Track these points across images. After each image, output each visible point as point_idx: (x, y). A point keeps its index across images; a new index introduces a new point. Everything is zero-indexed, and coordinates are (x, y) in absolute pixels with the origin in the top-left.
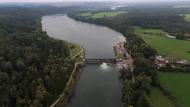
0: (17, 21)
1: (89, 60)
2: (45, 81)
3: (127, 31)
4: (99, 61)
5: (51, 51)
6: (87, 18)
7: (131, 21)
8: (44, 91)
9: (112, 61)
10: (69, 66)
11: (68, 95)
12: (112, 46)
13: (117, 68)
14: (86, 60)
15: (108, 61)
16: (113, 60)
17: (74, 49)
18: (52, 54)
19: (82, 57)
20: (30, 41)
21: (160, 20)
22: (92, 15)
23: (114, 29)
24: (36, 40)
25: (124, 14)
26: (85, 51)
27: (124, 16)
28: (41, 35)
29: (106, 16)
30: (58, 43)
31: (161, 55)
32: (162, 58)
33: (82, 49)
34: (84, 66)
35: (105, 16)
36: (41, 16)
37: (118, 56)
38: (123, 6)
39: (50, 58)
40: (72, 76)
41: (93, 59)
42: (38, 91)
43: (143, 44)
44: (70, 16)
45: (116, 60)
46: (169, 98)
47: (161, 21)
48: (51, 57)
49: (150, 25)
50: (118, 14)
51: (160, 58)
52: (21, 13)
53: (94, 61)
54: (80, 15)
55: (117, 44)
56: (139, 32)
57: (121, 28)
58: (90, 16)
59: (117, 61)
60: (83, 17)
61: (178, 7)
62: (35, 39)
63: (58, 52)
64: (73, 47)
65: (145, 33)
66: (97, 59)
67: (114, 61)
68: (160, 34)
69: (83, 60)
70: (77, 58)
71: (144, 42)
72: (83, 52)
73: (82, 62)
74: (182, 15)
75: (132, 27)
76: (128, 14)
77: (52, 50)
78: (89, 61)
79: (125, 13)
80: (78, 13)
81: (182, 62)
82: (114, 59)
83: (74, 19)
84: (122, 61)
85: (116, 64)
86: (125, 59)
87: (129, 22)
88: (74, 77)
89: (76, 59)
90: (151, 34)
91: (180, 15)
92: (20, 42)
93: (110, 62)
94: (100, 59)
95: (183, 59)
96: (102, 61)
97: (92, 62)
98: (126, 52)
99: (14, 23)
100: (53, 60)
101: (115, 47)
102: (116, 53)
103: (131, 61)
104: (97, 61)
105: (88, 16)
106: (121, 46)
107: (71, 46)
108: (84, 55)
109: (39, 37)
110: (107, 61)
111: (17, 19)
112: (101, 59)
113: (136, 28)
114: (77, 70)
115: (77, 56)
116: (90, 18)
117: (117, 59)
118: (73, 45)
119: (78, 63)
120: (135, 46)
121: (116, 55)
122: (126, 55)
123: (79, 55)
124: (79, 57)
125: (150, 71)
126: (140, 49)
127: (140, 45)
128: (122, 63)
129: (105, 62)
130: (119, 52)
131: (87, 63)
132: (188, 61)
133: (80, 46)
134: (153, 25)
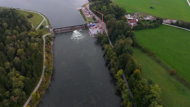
1: (58, 29)
2: (15, 65)
4: (69, 30)
5: (5, 24)
8: (22, 77)
9: (83, 27)
10: (37, 40)
11: (49, 74)
12: (77, 9)
13: (90, 34)
14: (54, 30)
15: (79, 28)
16: (84, 26)
17: (33, 18)
18: (8, 28)
19: (47, 27)
26: (48, 20)
30: (10, 13)
31: (129, 13)
32: (131, 17)
33: (44, 17)
34: (54, 37)
37: (88, 20)
39: (8, 35)
41: (62, 28)
42: (14, 79)
43: (110, 4)
46: (149, 54)
48: (10, 33)
51: (129, 17)
53: (64, 30)
55: (82, 7)
59: (88, 26)
63: (15, 26)
64: (31, 16)
66: (66, 28)
67: (85, 27)
69: (51, 30)
71: (111, 2)
72: (46, 20)
73: (49, 33)
78: (57, 31)
81: (148, 18)
82: (85, 25)
84: (93, 26)
85: (89, 29)
86: (95, 23)
88: (48, 52)
89: (42, 30)
93: (82, 28)
94: (70, 27)
95: (148, 15)
96: (72, 29)
97: (62, 31)
98: (94, 15)
100: (14, 36)
101: (80, 10)
102: (84, 17)
103: (102, 24)
104: (67, 30)
106: (86, 9)
107: (28, 15)
108: (49, 24)
110: (78, 28)
112: (71, 27)
114: (49, 44)
115: (42, 27)
117: (88, 25)
118: (29, 13)
119: (46, 35)
120: (104, 7)
121: (86, 20)
122: (95, 19)
123: (44, 26)
124: (44, 28)
125: (127, 32)
126: (110, 10)
127: (109, 6)
128: (94, 28)
129: (76, 29)
130: (87, 15)
131: (56, 33)
132: (153, 16)
133: (39, 14)
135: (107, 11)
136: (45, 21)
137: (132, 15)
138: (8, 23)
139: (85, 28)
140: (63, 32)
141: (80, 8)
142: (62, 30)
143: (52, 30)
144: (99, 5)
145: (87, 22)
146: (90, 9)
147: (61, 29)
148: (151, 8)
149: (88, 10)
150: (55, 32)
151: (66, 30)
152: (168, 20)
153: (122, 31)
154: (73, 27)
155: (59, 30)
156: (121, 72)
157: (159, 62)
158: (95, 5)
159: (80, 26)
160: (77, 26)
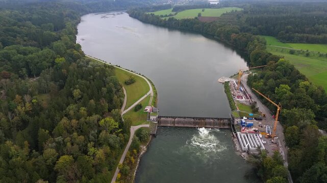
0: (29, 23)
1: (167, 117)
3: (251, 47)
4: (190, 123)
5: (76, 92)
6: (165, 19)
7: (255, 26)
9: (224, 124)
10: (111, 141)
12: (219, 80)
13: (238, 148)
14: (160, 117)
15: (214, 124)
16: (226, 121)
17: (133, 85)
19: (148, 109)
20: (39, 64)
22: (175, 13)
23: (219, 41)
24: (53, 64)
25: (236, 11)
26: (156, 94)
27: (238, 15)
28: (68, 51)
29: (202, 15)
30: (98, 73)
33: (151, 88)
34: (154, 136)
35: (199, 15)
36: (81, 14)
37: (238, 110)
40: (118, 170)
41: (176, 117)
43: (302, 83)
44: (134, 15)
45: (233, 122)
47: (321, 26)
48: (72, 113)
49: (300, 35)
50: (225, 13)
52: (42, 8)
53: (178, 123)
54: (152, 13)
56: (274, 47)
57: (235, 40)
58: (170, 15)
59: (236, 123)
60: (158, 17)
62: (52, 60)
64: (131, 81)
65: (292, 52)
66: (185, 118)
67: (229, 125)
69: (152, 118)
70: (138, 112)
71: (303, 78)
72: (152, 94)
73: (147, 123)
75: (261, 37)
76: (245, 12)
77: (78, 90)
78: (166, 122)
79: (239, 9)
80: (148, 9)
82: (229, 119)
83: (141, 20)
84: (250, 126)
85: (235, 133)
86: (256, 119)
87: (252, 27)
89: (135, 115)
90: (308, 55)
92: (16, 68)
93: (220, 124)
94: (194, 118)
96: (195, 123)
97: (174, 123)
98: (255, 99)
99: (19, 26)
100: (74, 121)
101: (226, 84)
102: (231, 100)
103: (273, 126)
104: (186, 123)
105: (166, 16)
106: (240, 83)
107: (127, 78)
108: (155, 104)
109: (62, 57)
110: (210, 124)
111: (30, 20)
112: (197, 118)
113: (268, 39)
114: (135, 150)
115: (139, 107)
116: (170, 20)
117: (236, 120)
119: (139, 126)
120: (285, 88)
121: (233, 109)
122: (258, 109)
123: (142, 105)
124: (141, 110)
126: (299, 98)
127: (297, 86)
128: (250, 132)
129: (206, 126)
130: (238, 97)
131: (162, 125)
133: (146, 80)
134: (305, 35)
135: (291, 98)
136: (149, 97)
139: (227, 127)
140: (176, 125)
141: (227, 80)
142: (174, 121)
143: (155, 117)
144: (271, 80)
145: (235, 114)
146: (249, 83)
147: (173, 119)
149: (243, 86)
150: (159, 122)
151: (184, 124)
154: (200, 119)
155: (169, 119)
158: (262, 78)
159: (216, 120)
160: (209, 118)
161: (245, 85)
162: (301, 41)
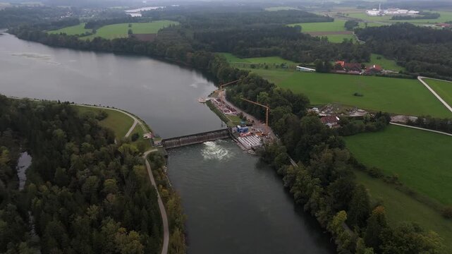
1: (171, 139)
3: (214, 65)
4: (194, 140)
9: (224, 135)
12: (200, 101)
13: (243, 148)
14: (163, 141)
15: (216, 136)
16: (225, 131)
19: (148, 136)
21: (267, 37)
25: (174, 26)
26: (144, 123)
29: (134, 33)
31: (314, 106)
32: (321, 112)
33: (133, 118)
34: (166, 157)
35: (130, 32)
37: (231, 121)
38: (155, 8)
41: (180, 138)
43: (274, 89)
45: (231, 131)
46: (385, 181)
47: (268, 39)
49: (254, 49)
50: (162, 28)
53: (183, 142)
55: (209, 96)
56: (235, 63)
57: (192, 59)
58: (89, 34)
59: (233, 132)
61: (275, 9)
64: (103, 115)
65: (253, 67)
66: (188, 136)
67: (228, 134)
68: (282, 65)
69: (156, 143)
70: (137, 141)
72: (141, 123)
73: (154, 148)
74: (293, 25)
75: (220, 54)
78: (170, 144)
79: (177, 23)
81: (356, 114)
82: (227, 130)
84: (245, 131)
85: (236, 139)
86: (247, 125)
87: (204, 44)
90: (267, 68)
91: (290, 25)
93: (220, 136)
94: (196, 135)
95: (355, 108)
96: (201, 139)
97: (179, 143)
98: (239, 111)
101: (209, 103)
102: (220, 116)
103: (262, 127)
104: (191, 141)
106: (220, 100)
107: (97, 114)
108: (150, 131)
110: (212, 137)
112: (199, 134)
113: (227, 56)
115: (135, 137)
117: (233, 129)
118: (100, 110)
119: (149, 152)
120: (264, 94)
121: (226, 121)
122: (245, 117)
123: (139, 134)
124: (140, 138)
125: (328, 138)
126: (277, 100)
127: (272, 92)
128: (247, 136)
129: (209, 139)
130: (226, 111)
131: (167, 148)
132: (366, 110)
133: (121, 111)
134: (258, 49)
137: (322, 108)
138: (64, 129)
139: (227, 137)
140: (182, 145)
141: (207, 99)
143: (159, 142)
144: (250, 91)
145: (230, 124)
146: (229, 99)
147: (178, 140)
148: (356, 95)
149: (224, 103)
150: (165, 146)
151: (188, 142)
152: (400, 117)
153: (318, 137)
154: (201, 134)
155: (172, 141)
156: (342, 215)
157: (411, 194)
158: (239, 91)
159: (217, 133)
160: (210, 132)
161: (225, 101)
162: (255, 55)
